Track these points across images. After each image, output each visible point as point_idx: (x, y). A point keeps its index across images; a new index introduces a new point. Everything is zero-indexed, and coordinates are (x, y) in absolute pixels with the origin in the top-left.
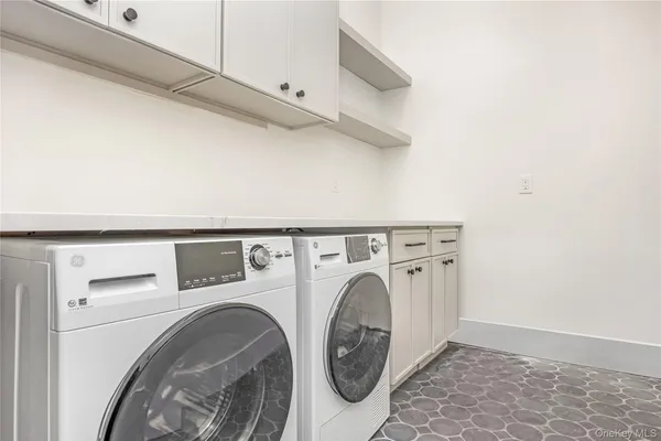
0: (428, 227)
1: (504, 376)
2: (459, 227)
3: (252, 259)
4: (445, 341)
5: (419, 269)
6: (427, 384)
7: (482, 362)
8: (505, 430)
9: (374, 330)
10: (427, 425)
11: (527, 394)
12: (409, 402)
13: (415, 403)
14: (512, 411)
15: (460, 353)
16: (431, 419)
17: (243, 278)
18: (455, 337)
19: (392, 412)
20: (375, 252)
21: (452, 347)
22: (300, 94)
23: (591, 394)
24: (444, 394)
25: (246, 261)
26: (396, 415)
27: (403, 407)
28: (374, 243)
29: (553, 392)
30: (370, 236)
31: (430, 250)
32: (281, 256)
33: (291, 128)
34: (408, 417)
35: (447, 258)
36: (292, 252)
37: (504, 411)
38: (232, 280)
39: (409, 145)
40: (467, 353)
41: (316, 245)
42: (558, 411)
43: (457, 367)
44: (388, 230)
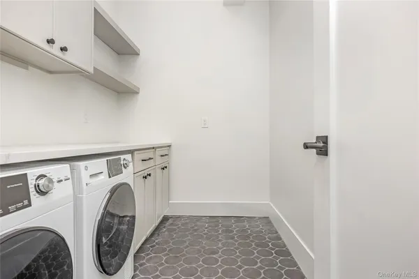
0: (153, 148)
1: (196, 230)
2: (169, 146)
3: (37, 187)
4: (162, 216)
5: (150, 175)
6: (154, 246)
7: (183, 225)
8: (201, 263)
9: (124, 217)
10: (158, 273)
11: (208, 238)
12: (144, 261)
13: (148, 261)
14: (203, 250)
15: (170, 221)
16: (160, 269)
17: (30, 205)
18: (167, 212)
19: (135, 271)
20: (125, 168)
21: (165, 219)
22: (64, 49)
23: (236, 231)
24: (165, 250)
25: (32, 189)
26: (137, 272)
27: (141, 265)
28: (125, 162)
29: (219, 234)
30: (122, 157)
31: (155, 162)
32: (61, 181)
33: (50, 72)
34: (145, 272)
35: (164, 165)
36: (69, 176)
37: (199, 251)
38: (18, 209)
39: (138, 93)
40: (174, 221)
41: (86, 168)
42: (224, 245)
43: (170, 231)
44: (131, 152)
